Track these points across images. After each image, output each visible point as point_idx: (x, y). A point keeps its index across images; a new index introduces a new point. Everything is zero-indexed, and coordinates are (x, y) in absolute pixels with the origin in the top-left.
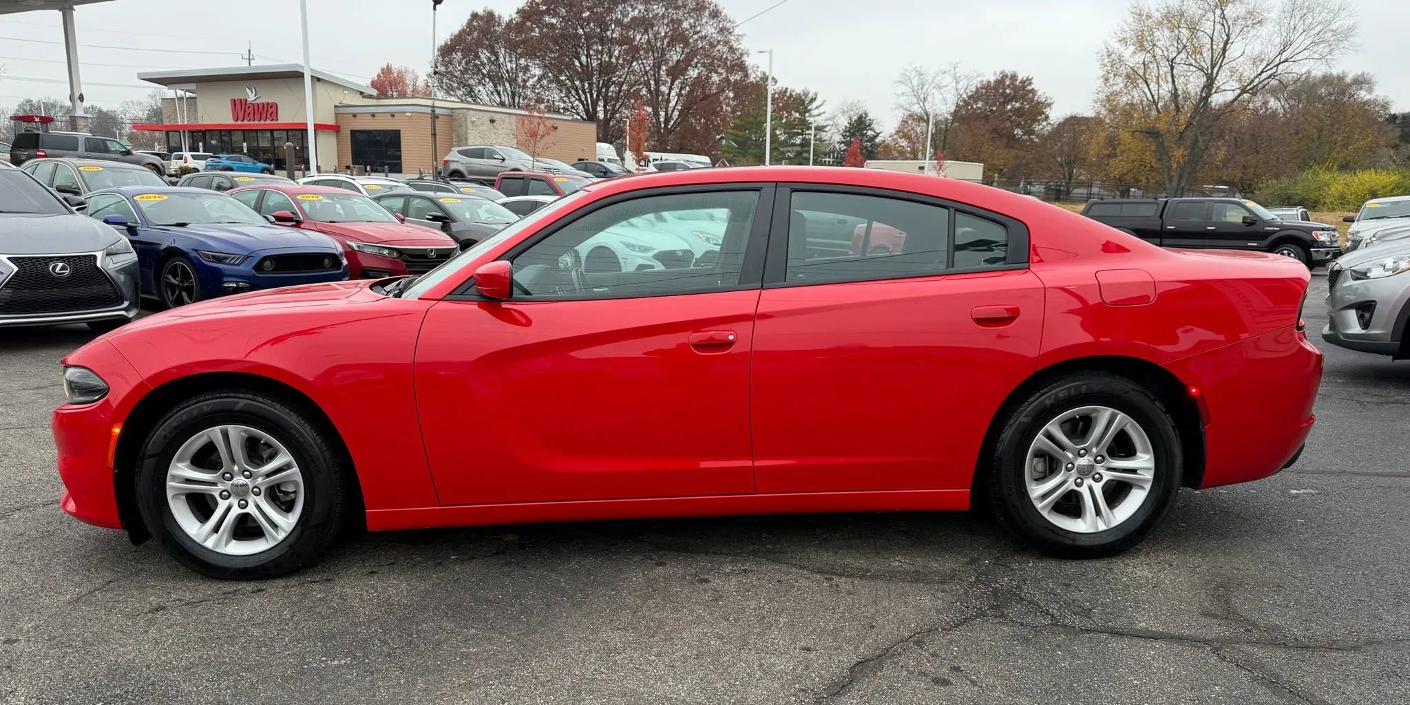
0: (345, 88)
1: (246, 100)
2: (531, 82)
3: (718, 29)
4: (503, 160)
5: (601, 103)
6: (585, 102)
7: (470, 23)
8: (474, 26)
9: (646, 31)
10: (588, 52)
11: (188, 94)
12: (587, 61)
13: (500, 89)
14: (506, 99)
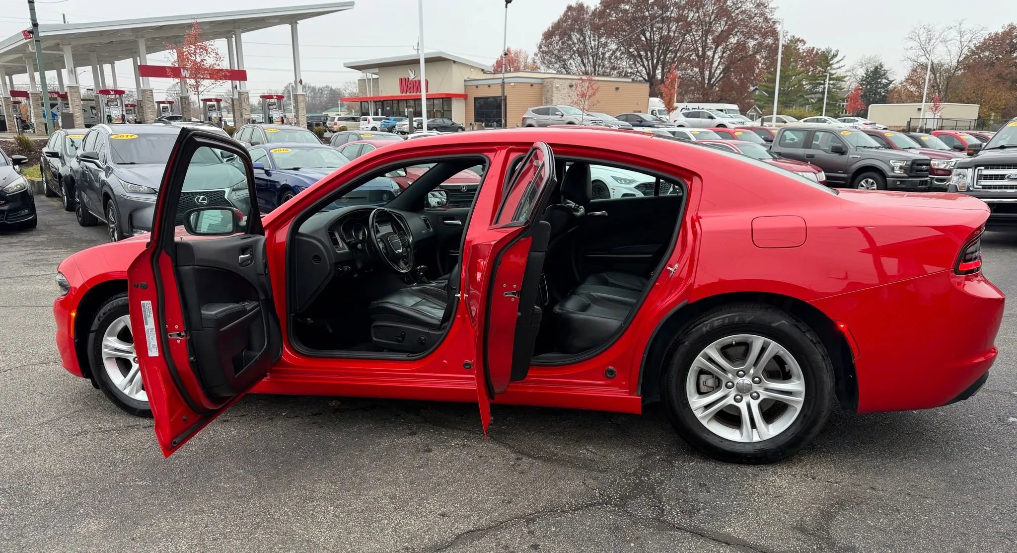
0: (472, 67)
1: (408, 79)
2: (607, 55)
3: (756, 5)
4: (562, 115)
5: (659, 67)
6: (647, 67)
7: (566, 14)
8: (569, 16)
9: (698, 9)
10: (652, 29)
11: (375, 76)
12: (651, 35)
13: (586, 61)
14: (589, 68)
